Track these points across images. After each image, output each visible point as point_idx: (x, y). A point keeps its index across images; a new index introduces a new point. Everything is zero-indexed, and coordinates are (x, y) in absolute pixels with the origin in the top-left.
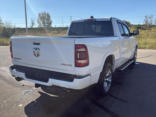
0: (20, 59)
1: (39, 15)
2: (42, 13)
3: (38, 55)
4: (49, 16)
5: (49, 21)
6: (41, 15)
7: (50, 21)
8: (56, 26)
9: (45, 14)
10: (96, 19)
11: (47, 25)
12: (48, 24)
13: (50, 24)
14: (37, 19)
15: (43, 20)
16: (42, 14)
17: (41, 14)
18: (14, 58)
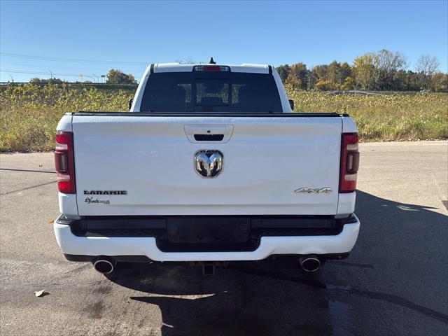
0: (123, 193)
3: (215, 173)
10: (228, 67)
18: (85, 193)
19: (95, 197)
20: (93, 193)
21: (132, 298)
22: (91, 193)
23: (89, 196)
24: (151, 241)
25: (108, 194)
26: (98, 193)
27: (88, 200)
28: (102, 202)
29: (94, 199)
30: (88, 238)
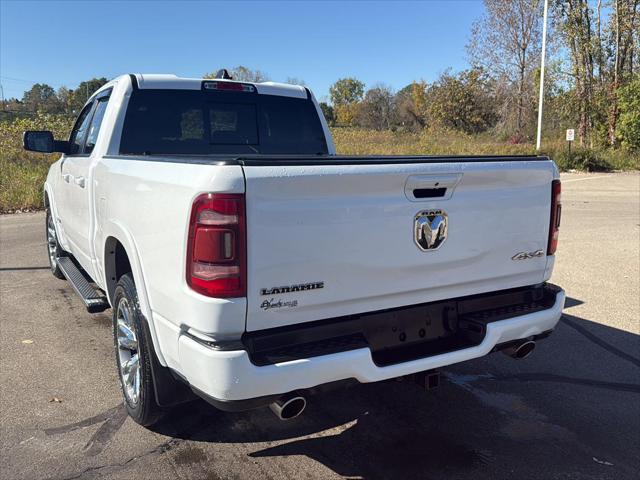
3: (437, 243)
10: (253, 86)
18: (264, 292)
19: (277, 298)
20: (276, 291)
21: (252, 455)
22: (273, 293)
23: (268, 298)
24: (364, 355)
25: (298, 290)
26: (283, 291)
27: (265, 305)
28: (285, 304)
29: (274, 302)
30: (277, 365)
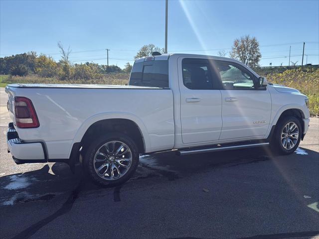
1: (236, 44)
2: (242, 38)
4: (255, 44)
5: (254, 53)
6: (240, 44)
7: (255, 55)
8: (271, 64)
9: (246, 42)
11: (250, 63)
12: (252, 60)
13: (257, 60)
14: (230, 53)
15: (243, 53)
16: (242, 41)
17: (240, 41)
